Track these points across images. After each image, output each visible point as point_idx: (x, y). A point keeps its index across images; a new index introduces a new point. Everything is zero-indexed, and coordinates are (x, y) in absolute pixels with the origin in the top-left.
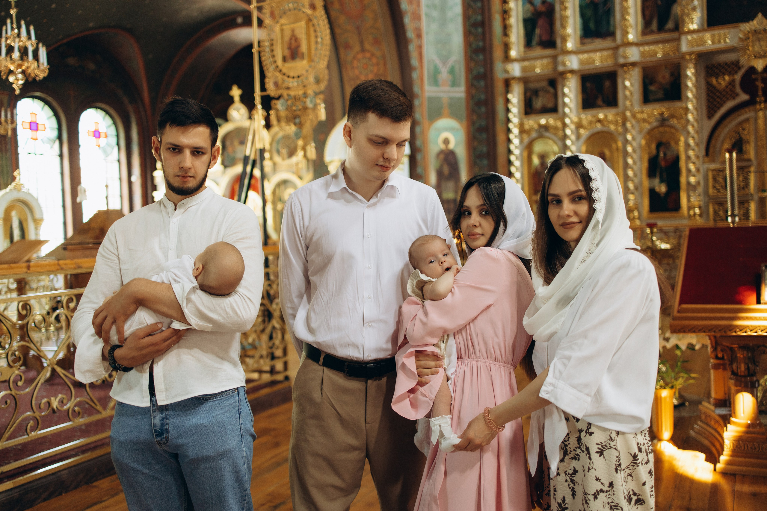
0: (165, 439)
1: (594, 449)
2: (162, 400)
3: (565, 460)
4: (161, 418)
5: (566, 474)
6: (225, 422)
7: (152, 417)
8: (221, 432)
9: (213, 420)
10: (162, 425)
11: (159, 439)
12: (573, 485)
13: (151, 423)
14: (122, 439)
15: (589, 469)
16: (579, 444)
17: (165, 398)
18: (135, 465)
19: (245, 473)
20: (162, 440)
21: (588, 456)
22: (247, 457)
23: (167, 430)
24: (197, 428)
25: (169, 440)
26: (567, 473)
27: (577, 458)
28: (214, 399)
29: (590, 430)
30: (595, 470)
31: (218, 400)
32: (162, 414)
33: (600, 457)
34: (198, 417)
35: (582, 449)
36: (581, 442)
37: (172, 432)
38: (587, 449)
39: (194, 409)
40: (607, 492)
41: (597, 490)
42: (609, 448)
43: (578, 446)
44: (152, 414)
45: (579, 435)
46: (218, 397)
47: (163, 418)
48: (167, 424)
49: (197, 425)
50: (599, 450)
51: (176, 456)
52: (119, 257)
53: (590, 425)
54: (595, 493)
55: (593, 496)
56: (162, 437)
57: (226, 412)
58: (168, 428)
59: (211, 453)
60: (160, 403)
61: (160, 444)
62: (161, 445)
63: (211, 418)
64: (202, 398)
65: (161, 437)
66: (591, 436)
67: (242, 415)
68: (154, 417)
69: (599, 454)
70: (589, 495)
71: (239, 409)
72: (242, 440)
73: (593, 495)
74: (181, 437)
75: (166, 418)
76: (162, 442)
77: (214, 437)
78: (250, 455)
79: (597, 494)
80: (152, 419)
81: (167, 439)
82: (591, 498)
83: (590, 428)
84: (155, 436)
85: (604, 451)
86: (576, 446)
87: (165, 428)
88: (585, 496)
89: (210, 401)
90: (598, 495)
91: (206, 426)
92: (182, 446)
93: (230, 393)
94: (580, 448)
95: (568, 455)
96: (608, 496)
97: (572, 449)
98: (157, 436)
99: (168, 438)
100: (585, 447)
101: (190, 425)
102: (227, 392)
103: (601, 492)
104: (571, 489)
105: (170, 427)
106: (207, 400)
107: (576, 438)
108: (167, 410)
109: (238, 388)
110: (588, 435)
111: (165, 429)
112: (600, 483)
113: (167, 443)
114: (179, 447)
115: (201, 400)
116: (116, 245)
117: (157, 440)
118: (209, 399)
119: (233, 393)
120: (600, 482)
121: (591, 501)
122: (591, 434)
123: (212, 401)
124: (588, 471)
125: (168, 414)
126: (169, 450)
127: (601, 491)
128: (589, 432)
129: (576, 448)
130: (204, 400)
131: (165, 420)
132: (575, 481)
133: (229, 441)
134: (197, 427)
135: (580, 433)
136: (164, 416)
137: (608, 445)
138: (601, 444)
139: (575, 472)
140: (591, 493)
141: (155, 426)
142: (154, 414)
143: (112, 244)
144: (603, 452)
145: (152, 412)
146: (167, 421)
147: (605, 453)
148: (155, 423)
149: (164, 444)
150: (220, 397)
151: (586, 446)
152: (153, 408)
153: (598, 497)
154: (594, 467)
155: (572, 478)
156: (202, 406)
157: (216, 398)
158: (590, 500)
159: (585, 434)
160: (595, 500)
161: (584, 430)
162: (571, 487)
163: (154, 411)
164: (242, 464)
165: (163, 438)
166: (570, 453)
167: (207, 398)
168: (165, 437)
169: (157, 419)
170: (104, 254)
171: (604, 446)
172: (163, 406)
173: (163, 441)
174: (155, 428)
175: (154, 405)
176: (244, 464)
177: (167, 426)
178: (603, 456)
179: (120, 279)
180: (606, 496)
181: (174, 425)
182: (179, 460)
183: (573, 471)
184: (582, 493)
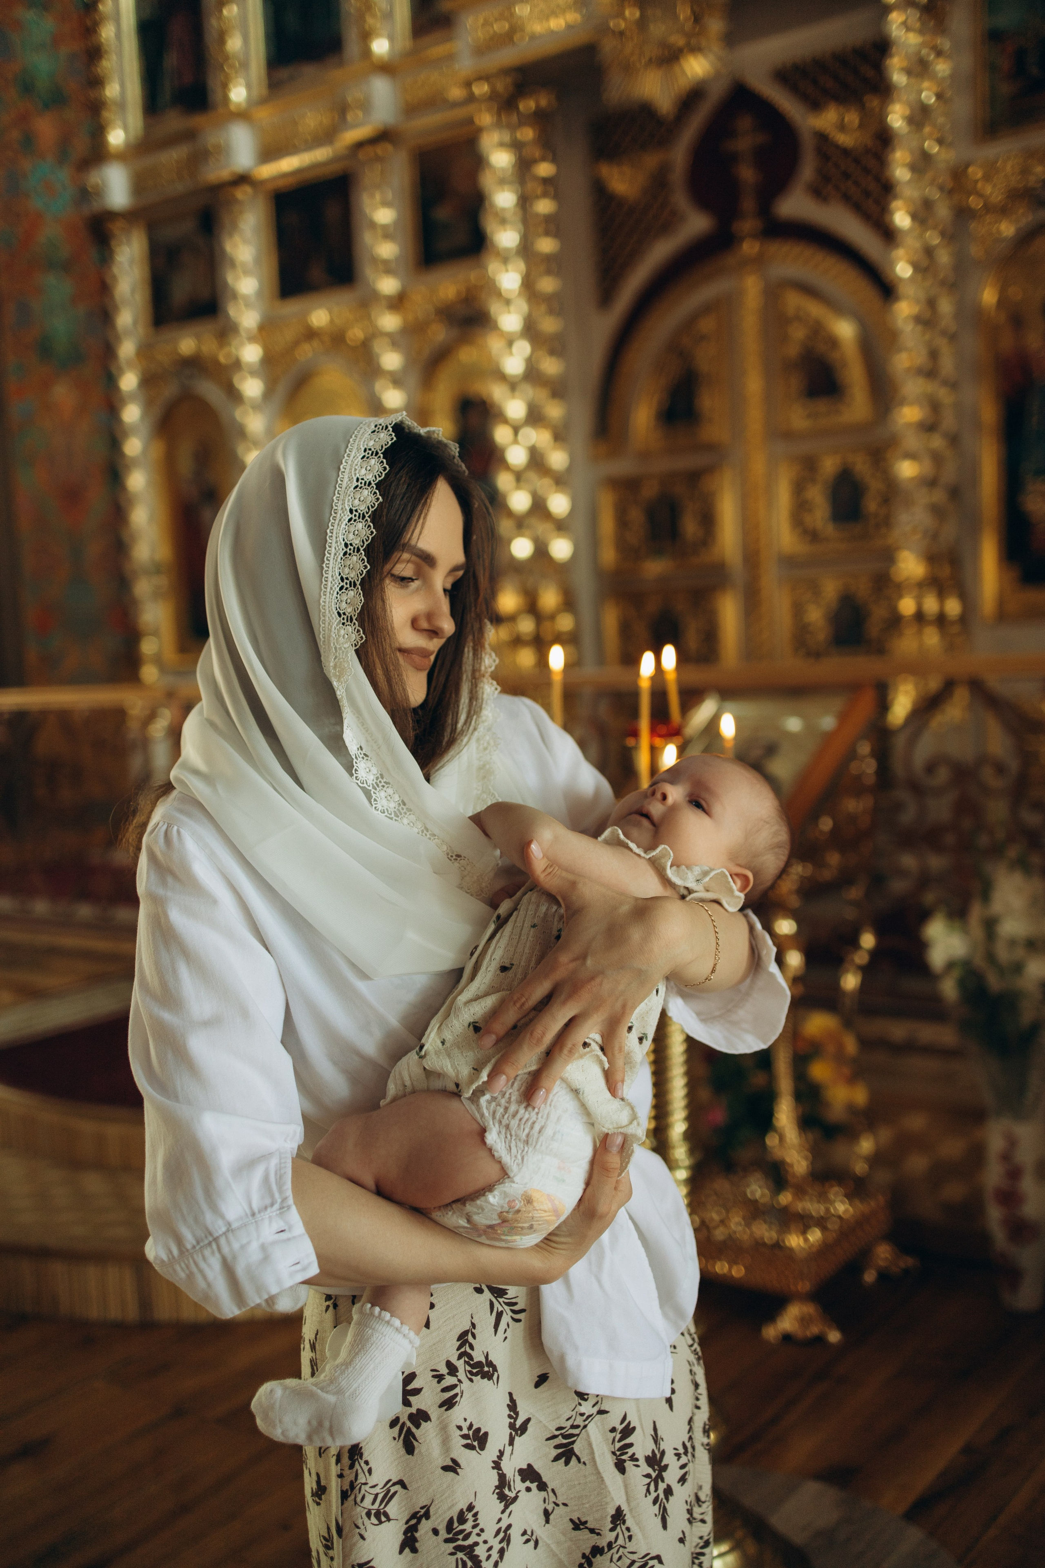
40: (610, 1545)
96: (616, 1557)
120: (586, 1528)
137: (579, 1421)
180: (611, 1561)
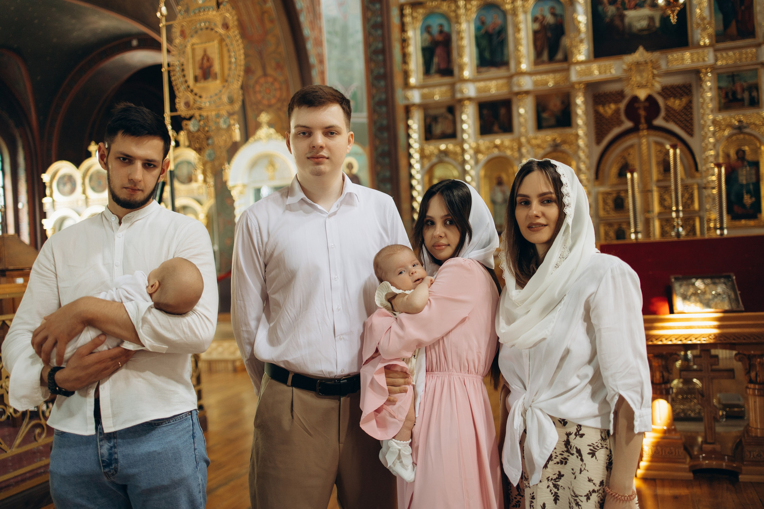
0: (113, 470)
1: (585, 451)
2: (109, 427)
3: (548, 466)
4: (109, 447)
5: (548, 480)
6: (179, 448)
7: (99, 447)
8: (175, 459)
9: (167, 446)
10: (110, 454)
11: (107, 470)
12: (556, 490)
13: (98, 453)
14: (64, 472)
15: (581, 471)
16: (566, 447)
17: (112, 425)
18: (79, 500)
19: (201, 502)
20: (110, 471)
21: (579, 458)
22: (203, 485)
23: (116, 460)
24: (150, 457)
25: (119, 470)
26: (550, 479)
27: (564, 462)
28: (166, 423)
29: (581, 432)
30: (588, 471)
31: (171, 424)
32: (110, 442)
33: (592, 458)
34: (150, 444)
35: (572, 452)
36: (569, 445)
37: (122, 462)
38: (579, 451)
39: (145, 435)
41: (589, 491)
42: (601, 448)
43: (566, 449)
44: (99, 444)
45: (567, 438)
46: (171, 421)
47: (111, 447)
48: (116, 453)
49: (149, 453)
50: (591, 452)
51: (124, 488)
52: (56, 275)
53: (580, 426)
54: (588, 494)
55: (586, 498)
56: (111, 467)
57: (180, 437)
58: (116, 457)
59: (166, 483)
60: (106, 431)
61: (108, 475)
62: (109, 477)
63: (164, 444)
64: (154, 423)
65: (109, 468)
66: (582, 438)
67: (196, 439)
68: (101, 446)
69: (591, 455)
70: (582, 496)
71: (193, 433)
72: (197, 466)
73: (585, 496)
74: (131, 466)
75: (114, 446)
76: (110, 474)
77: (169, 465)
78: (205, 482)
79: (589, 495)
80: (99, 449)
81: (116, 470)
82: (584, 499)
83: (580, 430)
84: (102, 467)
85: (596, 451)
86: (563, 450)
87: (114, 457)
88: (576, 498)
89: (163, 426)
90: (591, 495)
91: (159, 453)
92: (134, 476)
93: (184, 417)
94: (568, 451)
95: (553, 460)
97: (558, 454)
98: (105, 467)
99: (117, 468)
100: (575, 450)
101: (141, 453)
102: (180, 416)
103: (593, 493)
104: (553, 494)
105: (119, 456)
106: (160, 425)
107: (563, 441)
108: (115, 438)
109: (191, 412)
110: (578, 437)
111: (114, 459)
112: (592, 484)
113: (116, 474)
114: (128, 477)
115: (152, 425)
116: (53, 261)
117: (105, 471)
118: (162, 423)
119: (186, 416)
121: (584, 503)
122: (582, 436)
123: (165, 426)
124: (580, 473)
125: (116, 443)
126: (118, 482)
127: (594, 491)
128: (579, 434)
129: (563, 452)
130: (156, 425)
131: (113, 449)
132: (559, 485)
133: (184, 468)
134: (149, 455)
135: (568, 437)
136: (112, 444)
138: (592, 445)
139: (560, 476)
140: (583, 495)
141: (102, 456)
142: (101, 443)
143: (49, 260)
144: (595, 453)
145: (98, 441)
146: (116, 450)
147: (597, 454)
148: (103, 453)
149: (113, 474)
150: (174, 421)
151: (576, 448)
152: (100, 437)
153: (590, 497)
154: (586, 469)
155: (556, 483)
156: (153, 432)
157: (168, 423)
158: (582, 502)
159: (575, 437)
160: (587, 501)
161: (572, 433)
162: (554, 492)
163: (101, 440)
164: (197, 493)
165: (112, 469)
166: (555, 458)
167: (159, 423)
168: (114, 467)
169: (105, 449)
170: (40, 271)
171: (596, 447)
172: (110, 433)
173: (112, 472)
174: (103, 459)
175: (101, 433)
176: (200, 492)
177: (116, 456)
178: (595, 457)
179: (58, 298)
181: (124, 454)
182: (128, 492)
183: (557, 476)
184: (570, 496)
